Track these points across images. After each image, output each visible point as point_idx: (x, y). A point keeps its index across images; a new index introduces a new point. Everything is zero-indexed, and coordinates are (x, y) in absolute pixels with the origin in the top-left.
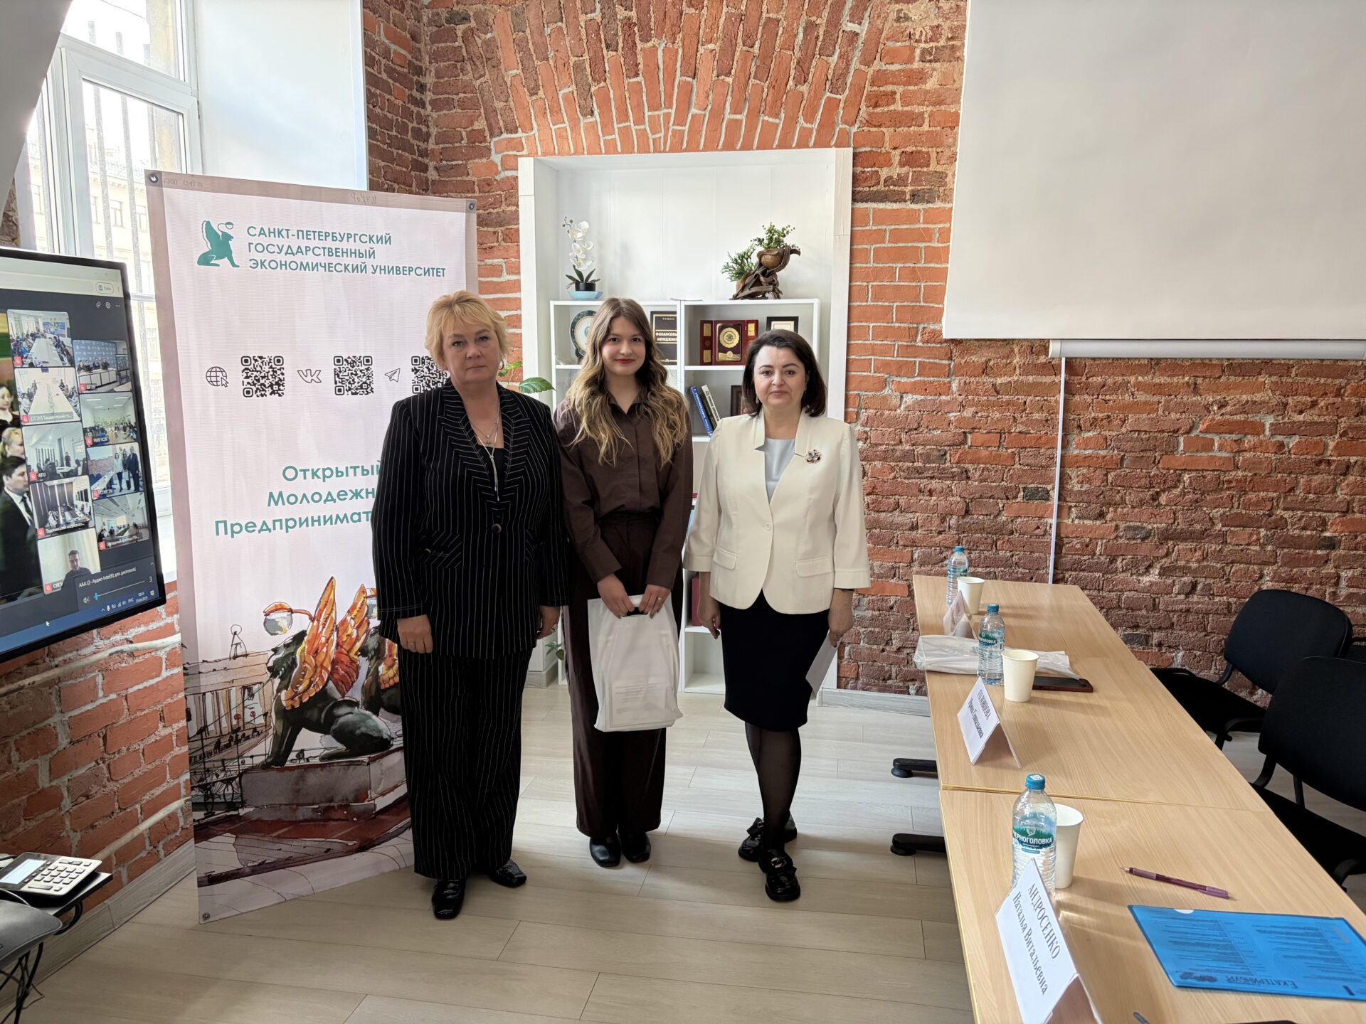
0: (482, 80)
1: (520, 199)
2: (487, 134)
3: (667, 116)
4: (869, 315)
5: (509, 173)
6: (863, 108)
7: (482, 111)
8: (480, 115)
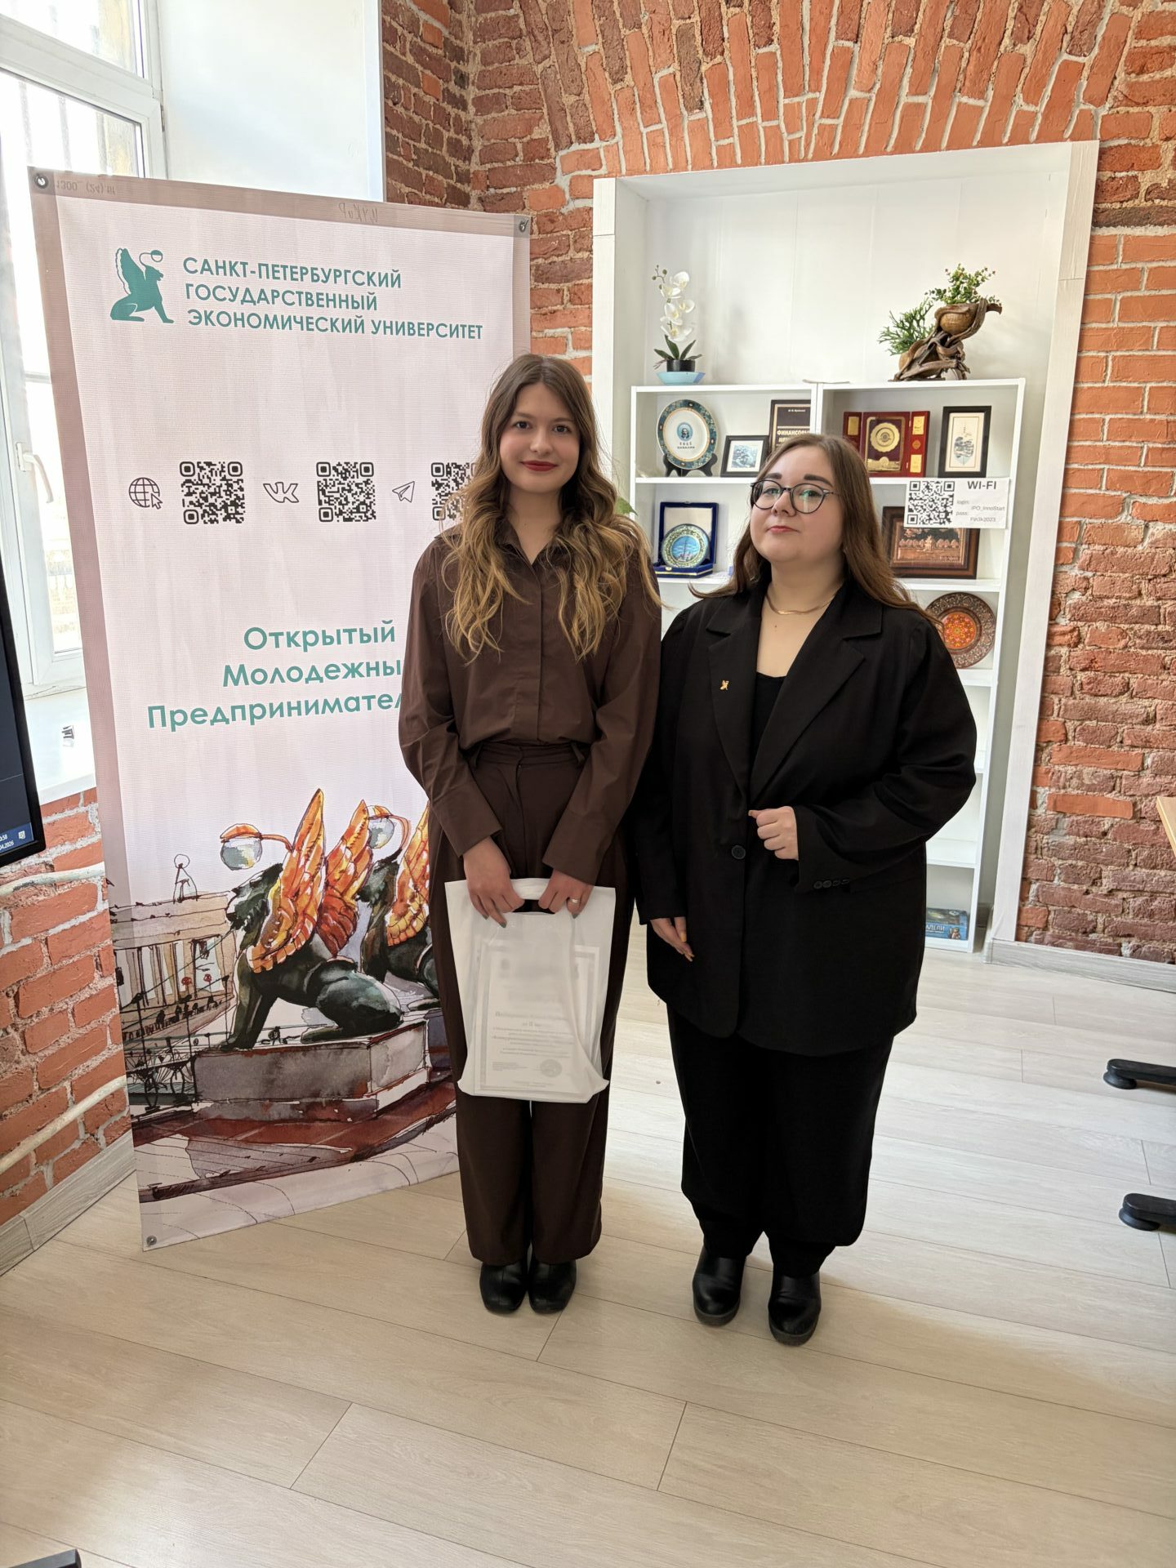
0: (547, 63)
1: (595, 240)
2: (551, 145)
3: (812, 103)
4: (1102, 401)
5: (580, 204)
6: (1121, 75)
7: (545, 111)
8: (542, 117)
